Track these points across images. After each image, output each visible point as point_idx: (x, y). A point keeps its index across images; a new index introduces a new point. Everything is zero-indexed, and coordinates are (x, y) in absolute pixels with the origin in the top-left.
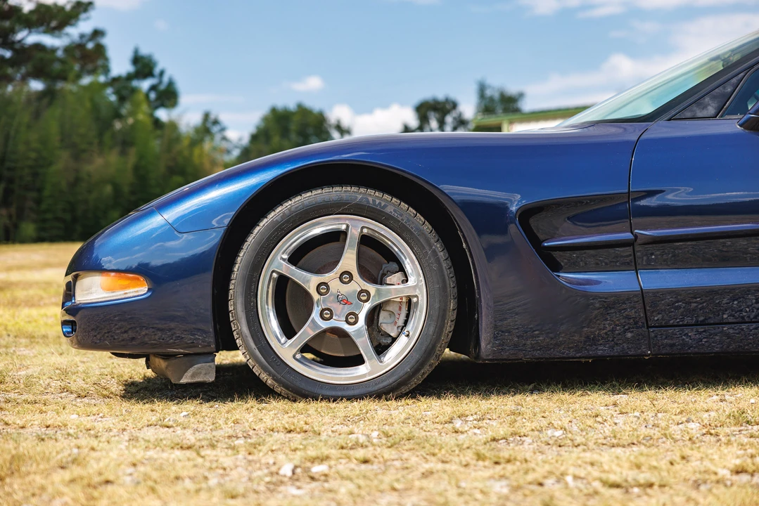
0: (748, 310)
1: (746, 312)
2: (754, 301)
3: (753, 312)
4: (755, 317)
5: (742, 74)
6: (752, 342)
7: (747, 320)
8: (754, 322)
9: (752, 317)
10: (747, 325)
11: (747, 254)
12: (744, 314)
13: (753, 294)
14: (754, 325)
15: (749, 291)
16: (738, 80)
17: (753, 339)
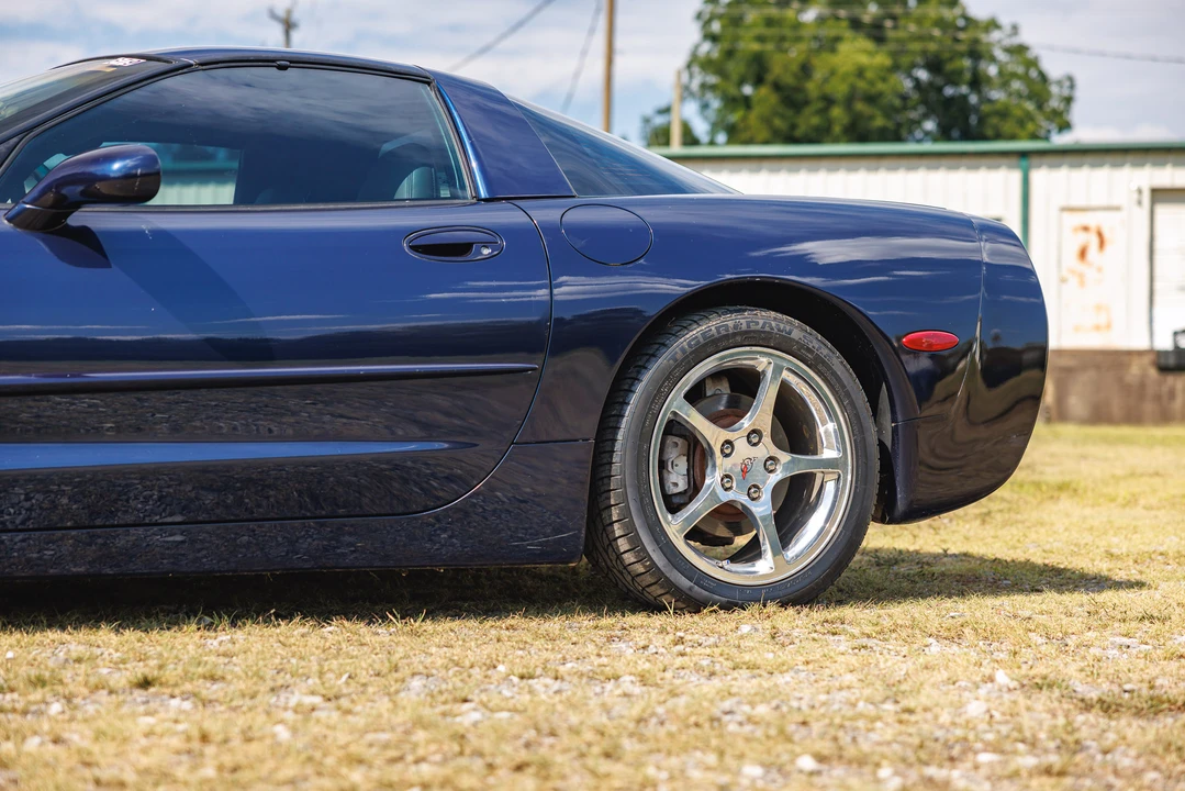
0: (12, 511)
1: (10, 514)
2: (22, 497)
3: (20, 514)
4: (23, 523)
5: (15, 140)
6: (16, 561)
7: (10, 526)
8: (20, 531)
9: (18, 522)
10: (10, 534)
11: (18, 423)
12: (7, 517)
13: (21, 486)
14: (21, 536)
15: (16, 481)
16: (8, 148)
17: (18, 557)
